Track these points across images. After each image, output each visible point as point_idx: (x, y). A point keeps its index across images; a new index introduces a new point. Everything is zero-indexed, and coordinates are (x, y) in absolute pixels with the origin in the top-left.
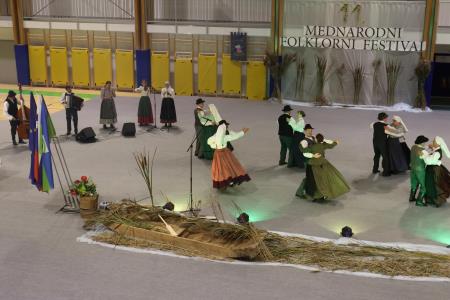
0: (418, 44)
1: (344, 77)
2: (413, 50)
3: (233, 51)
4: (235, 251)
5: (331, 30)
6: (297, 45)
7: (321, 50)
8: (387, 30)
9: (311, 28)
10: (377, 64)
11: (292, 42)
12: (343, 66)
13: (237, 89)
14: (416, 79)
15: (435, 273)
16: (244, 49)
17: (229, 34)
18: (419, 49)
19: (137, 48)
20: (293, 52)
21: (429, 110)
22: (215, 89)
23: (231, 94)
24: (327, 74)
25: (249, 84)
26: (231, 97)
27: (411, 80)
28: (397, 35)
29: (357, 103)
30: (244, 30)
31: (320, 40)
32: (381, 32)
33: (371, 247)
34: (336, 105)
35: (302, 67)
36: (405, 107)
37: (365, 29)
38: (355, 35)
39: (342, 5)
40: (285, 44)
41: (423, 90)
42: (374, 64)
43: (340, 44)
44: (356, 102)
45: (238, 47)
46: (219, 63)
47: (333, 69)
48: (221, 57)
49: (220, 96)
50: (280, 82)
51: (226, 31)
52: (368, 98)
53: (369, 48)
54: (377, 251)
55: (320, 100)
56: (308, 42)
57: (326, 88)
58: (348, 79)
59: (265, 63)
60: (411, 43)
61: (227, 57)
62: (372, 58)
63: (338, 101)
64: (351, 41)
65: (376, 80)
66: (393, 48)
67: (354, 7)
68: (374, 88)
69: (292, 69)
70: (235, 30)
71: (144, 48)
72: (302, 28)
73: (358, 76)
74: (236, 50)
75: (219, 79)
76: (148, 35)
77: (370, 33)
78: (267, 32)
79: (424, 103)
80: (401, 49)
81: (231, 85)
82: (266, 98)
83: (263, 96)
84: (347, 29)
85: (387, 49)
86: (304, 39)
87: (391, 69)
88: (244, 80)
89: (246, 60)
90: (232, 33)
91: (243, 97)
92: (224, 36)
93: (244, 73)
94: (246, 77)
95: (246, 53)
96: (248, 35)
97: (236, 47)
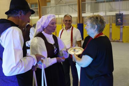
13: (118, 38)
16: (122, 20)
17: (115, 14)
19: (78, 23)
23: (116, 40)
25: (123, 36)
26: (116, 42)
30: (121, 12)
45: (119, 20)
48: (112, 25)
61: (114, 25)
70: (118, 12)
71: (81, 23)
74: (118, 21)
76: (83, 17)
89: (122, 25)
90: (116, 14)
91: (121, 42)
92: (112, 15)
93: (121, 32)
94: (122, 33)
95: (122, 22)
96: (123, 14)
97: (118, 20)
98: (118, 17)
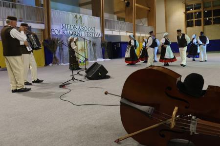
0: (100, 34)
2: (99, 36)
5: (72, 26)
6: (59, 34)
7: (69, 36)
8: (91, 28)
9: (64, 25)
10: (90, 42)
11: (57, 32)
18: (101, 36)
28: (94, 30)
31: (68, 31)
32: (89, 29)
37: (84, 27)
38: (81, 30)
39: (75, 16)
40: (53, 33)
43: (76, 33)
53: (86, 35)
56: (63, 32)
60: (98, 34)
64: (80, 32)
65: (90, 49)
66: (94, 36)
67: (79, 17)
72: (60, 25)
77: (86, 29)
80: (96, 36)
84: (78, 27)
85: (92, 36)
86: (61, 30)
87: (94, 45)
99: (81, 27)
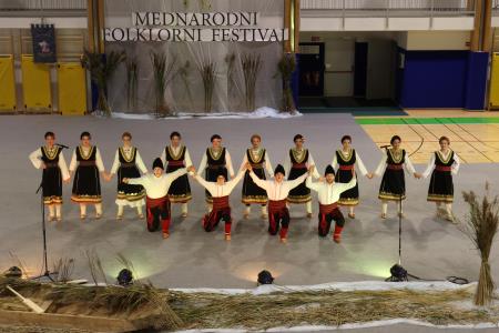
0: (279, 32)
1: (190, 78)
2: (273, 39)
3: (37, 50)
4: (133, 322)
6: (125, 39)
7: (157, 44)
8: (239, 16)
9: (142, 15)
10: (231, 59)
11: (118, 35)
12: (188, 65)
13: (45, 100)
14: (280, 75)
15: (385, 314)
16: (53, 47)
17: (29, 27)
18: (280, 39)
20: (121, 49)
21: (298, 114)
22: (14, 103)
23: (37, 109)
24: (167, 76)
25: (62, 94)
26: (38, 113)
27: (274, 77)
28: (252, 22)
29: (209, 112)
30: (50, 21)
31: (155, 31)
32: (232, 18)
33: (298, 293)
34: (183, 116)
35: (133, 67)
36: (270, 113)
37: (212, 15)
38: (201, 23)
40: (109, 38)
41: (289, 89)
42: (226, 60)
43: (182, 35)
44: (208, 109)
45: (43, 44)
46: (16, 67)
47: (176, 68)
48: (20, 59)
49: (22, 113)
50: (105, 89)
51: (24, 23)
52: (223, 103)
53: (218, 39)
54: (307, 297)
55: (162, 111)
56: (139, 34)
57: (168, 93)
58: (196, 80)
59: (83, 64)
60: (270, 32)
61: (28, 59)
62: (223, 51)
63: (184, 109)
64: (196, 32)
65: (230, 79)
66: (249, 39)
68: (229, 90)
69: (121, 72)
70: (37, 21)
72: (131, 15)
73: (208, 76)
74: (40, 48)
75: (19, 89)
77: (219, 19)
78: (82, 23)
79: (293, 106)
80: (258, 39)
81: (37, 97)
82: (88, 113)
83: (85, 110)
84: (190, 16)
85: (241, 39)
86: (133, 30)
87: (250, 66)
88: (54, 88)
89: (55, 61)
90: (32, 26)
91: (55, 112)
92: (21, 30)
93: (54, 80)
94: (57, 84)
95: (55, 52)
96: (56, 27)
97: (41, 44)
98: (38, 36)
99: (199, 17)
